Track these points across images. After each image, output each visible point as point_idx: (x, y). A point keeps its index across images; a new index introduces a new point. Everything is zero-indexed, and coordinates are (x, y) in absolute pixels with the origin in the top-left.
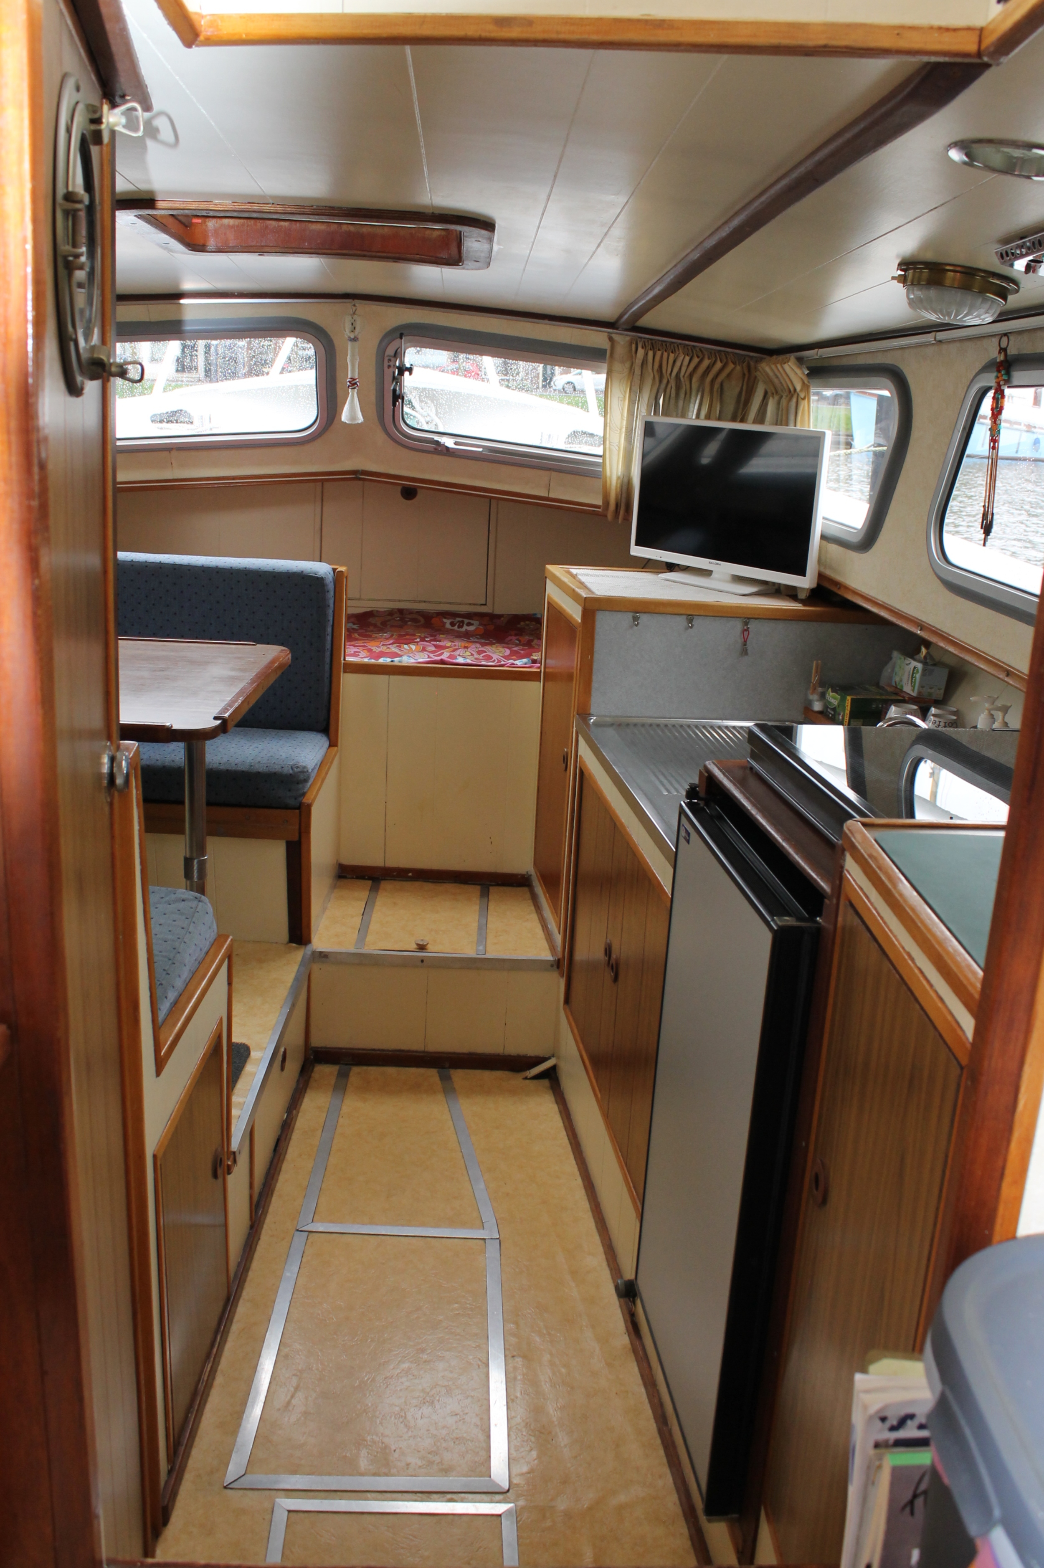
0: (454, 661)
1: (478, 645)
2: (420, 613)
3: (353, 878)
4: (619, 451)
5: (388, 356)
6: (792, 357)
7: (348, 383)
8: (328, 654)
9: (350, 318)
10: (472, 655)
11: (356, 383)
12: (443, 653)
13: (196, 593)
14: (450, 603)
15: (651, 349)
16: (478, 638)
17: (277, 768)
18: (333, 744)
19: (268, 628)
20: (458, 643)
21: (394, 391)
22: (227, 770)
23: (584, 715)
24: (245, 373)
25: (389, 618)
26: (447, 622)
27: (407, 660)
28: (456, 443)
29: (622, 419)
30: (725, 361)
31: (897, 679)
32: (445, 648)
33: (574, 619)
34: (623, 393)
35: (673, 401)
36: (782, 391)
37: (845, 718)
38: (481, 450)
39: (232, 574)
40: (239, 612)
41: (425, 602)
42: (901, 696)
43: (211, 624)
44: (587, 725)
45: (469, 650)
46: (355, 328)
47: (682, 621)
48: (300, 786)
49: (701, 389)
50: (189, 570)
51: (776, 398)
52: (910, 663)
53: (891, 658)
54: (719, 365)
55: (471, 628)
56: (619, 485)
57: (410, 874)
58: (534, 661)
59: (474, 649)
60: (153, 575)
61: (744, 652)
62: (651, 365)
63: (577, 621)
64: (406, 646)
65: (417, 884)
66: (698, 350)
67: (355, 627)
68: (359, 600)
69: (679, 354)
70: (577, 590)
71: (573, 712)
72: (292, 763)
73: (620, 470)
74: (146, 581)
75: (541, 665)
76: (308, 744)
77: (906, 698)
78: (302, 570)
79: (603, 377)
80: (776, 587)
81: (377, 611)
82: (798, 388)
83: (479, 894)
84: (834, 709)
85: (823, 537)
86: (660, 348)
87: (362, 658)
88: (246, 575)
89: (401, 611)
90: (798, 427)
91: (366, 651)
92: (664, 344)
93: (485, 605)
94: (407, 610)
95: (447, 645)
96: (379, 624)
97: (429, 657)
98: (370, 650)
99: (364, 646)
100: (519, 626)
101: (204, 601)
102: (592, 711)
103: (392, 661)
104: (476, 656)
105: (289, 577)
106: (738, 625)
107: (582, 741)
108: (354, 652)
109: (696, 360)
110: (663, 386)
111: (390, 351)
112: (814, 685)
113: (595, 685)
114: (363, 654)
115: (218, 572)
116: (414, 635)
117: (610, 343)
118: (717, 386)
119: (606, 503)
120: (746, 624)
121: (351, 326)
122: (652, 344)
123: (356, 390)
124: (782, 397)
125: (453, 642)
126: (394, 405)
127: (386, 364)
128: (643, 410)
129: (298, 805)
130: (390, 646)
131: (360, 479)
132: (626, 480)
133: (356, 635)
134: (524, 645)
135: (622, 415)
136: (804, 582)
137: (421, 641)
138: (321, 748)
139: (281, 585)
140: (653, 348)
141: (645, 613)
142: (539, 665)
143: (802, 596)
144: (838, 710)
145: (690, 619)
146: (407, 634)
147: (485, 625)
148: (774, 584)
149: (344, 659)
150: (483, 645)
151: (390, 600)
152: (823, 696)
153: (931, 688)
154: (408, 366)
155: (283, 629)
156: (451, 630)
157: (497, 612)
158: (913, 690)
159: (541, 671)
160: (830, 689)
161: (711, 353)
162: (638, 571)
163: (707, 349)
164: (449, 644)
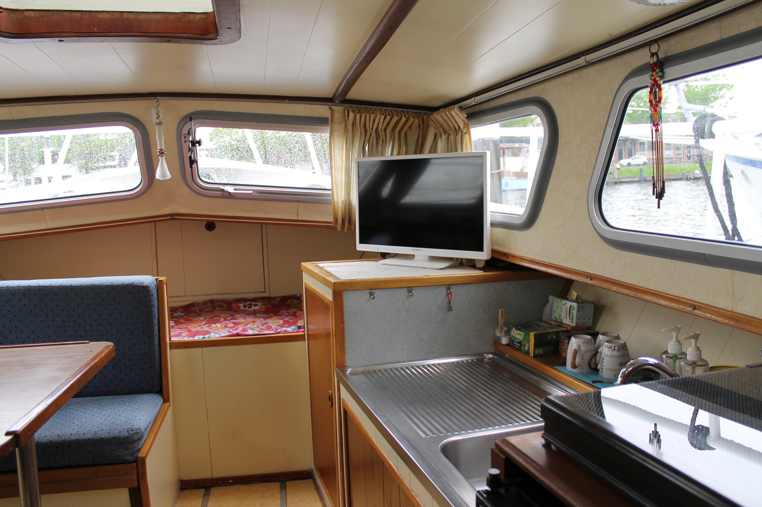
0: (246, 333)
1: (262, 319)
2: (225, 301)
3: (191, 488)
4: (342, 184)
5: (184, 134)
6: (456, 106)
7: (158, 153)
8: (156, 338)
9: (155, 109)
10: (258, 327)
11: (163, 153)
12: (239, 328)
13: (57, 305)
14: (242, 293)
15: (358, 113)
16: (262, 314)
17: (116, 433)
18: (166, 400)
19: (112, 325)
20: (249, 319)
21: (190, 157)
22: (77, 439)
23: (342, 367)
24: (88, 153)
25: (205, 306)
26: (241, 305)
27: (214, 336)
28: (235, 190)
29: (342, 162)
30: (407, 116)
31: (556, 315)
32: (240, 323)
33: (326, 299)
34: (342, 145)
35: (374, 147)
36: (449, 130)
37: (531, 348)
38: (251, 192)
39: (82, 289)
40: (90, 315)
41: (226, 294)
42: (565, 328)
43: (70, 326)
44: (345, 375)
45: (256, 323)
46: (159, 116)
47: (404, 293)
48: (135, 445)
49: (392, 138)
50: (51, 289)
51: (444, 137)
52: (566, 304)
53: (548, 301)
54: (404, 119)
55: (257, 308)
56: (343, 207)
57: (231, 481)
58: (300, 327)
59: (259, 323)
60: (24, 295)
61: (450, 309)
62: (359, 124)
63: (329, 300)
64: (214, 325)
65: (236, 487)
66: (389, 111)
67: (182, 314)
68: (185, 296)
69: (377, 115)
70: (326, 277)
71: (334, 366)
72: (129, 426)
73: (343, 197)
74: (19, 300)
75: (305, 329)
76: (145, 406)
77: (569, 329)
78: (132, 282)
79: (328, 135)
80: (459, 261)
81: (197, 303)
82: (462, 126)
83: (279, 488)
84: (520, 342)
85: (492, 225)
86: (364, 111)
87: (183, 337)
88: (92, 289)
89: (212, 301)
90: (464, 151)
91: (187, 332)
92: (366, 109)
93: (265, 292)
94: (215, 300)
95: (241, 322)
96: (198, 311)
97: (229, 332)
98: (189, 331)
99: (186, 328)
100: (287, 303)
101: (63, 310)
102: (348, 363)
103: (204, 338)
104: (261, 327)
105: (123, 288)
106: (444, 291)
107: (341, 386)
108: (179, 333)
109: (388, 118)
110: (367, 138)
111: (185, 131)
112: (501, 326)
113: (347, 345)
114: (185, 333)
115: (72, 289)
116: (220, 316)
117: (330, 111)
118: (403, 135)
119: (336, 220)
120: (448, 289)
121: (156, 115)
122: (358, 109)
123: (164, 157)
124: (450, 134)
125: (246, 319)
126: (191, 167)
127: (183, 140)
128: (356, 155)
129: (135, 459)
130: (203, 326)
131: (175, 219)
132: (347, 203)
133: (182, 320)
134: (292, 315)
135: (342, 160)
136: (482, 256)
137: (224, 320)
138: (155, 408)
139: (118, 293)
140: (359, 112)
141: (378, 289)
142: (303, 330)
143: (481, 265)
144: (523, 342)
145: (410, 290)
146: (216, 316)
147: (266, 305)
148: (457, 259)
149: (170, 340)
150: (265, 318)
151: (204, 295)
152: (508, 332)
153: (584, 319)
154: (198, 140)
155: (122, 324)
156: (244, 310)
157: (273, 295)
158: (572, 323)
159: (305, 334)
160: (514, 328)
161: (398, 112)
162: (363, 261)
163: (394, 111)
164: (242, 321)
